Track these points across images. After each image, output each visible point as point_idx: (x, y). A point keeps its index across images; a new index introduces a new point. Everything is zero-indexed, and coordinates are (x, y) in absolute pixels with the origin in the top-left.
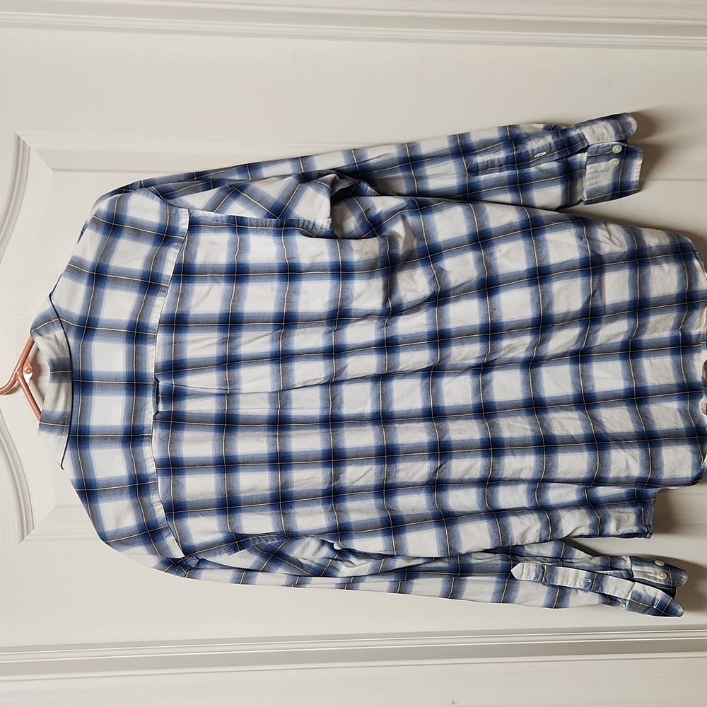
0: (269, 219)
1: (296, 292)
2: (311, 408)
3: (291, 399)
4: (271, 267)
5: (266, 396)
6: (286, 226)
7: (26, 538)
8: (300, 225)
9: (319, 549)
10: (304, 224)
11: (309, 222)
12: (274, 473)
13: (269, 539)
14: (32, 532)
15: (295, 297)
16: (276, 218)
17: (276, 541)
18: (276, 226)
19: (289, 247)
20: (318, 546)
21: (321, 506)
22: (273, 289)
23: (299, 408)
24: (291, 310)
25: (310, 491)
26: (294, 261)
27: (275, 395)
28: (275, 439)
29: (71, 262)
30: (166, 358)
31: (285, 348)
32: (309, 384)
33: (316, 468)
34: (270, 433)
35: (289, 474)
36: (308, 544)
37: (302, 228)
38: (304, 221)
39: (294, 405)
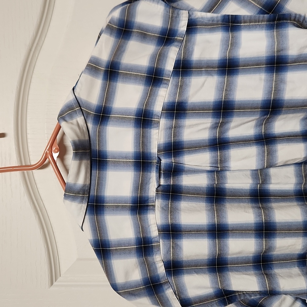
0: (262, 16)
1: (283, 81)
2: (288, 184)
3: (269, 176)
4: (259, 60)
5: (249, 173)
6: (279, 19)
7: (55, 283)
8: (292, 18)
9: (294, 303)
10: (295, 17)
11: (300, 16)
12: (259, 240)
13: (253, 295)
14: (59, 279)
15: (282, 86)
16: (268, 14)
17: (258, 297)
18: (269, 20)
19: (281, 39)
20: (293, 301)
21: (297, 268)
22: (261, 79)
23: (278, 183)
24: (277, 97)
25: (287, 255)
26: (282, 53)
27: (256, 172)
28: (260, 211)
29: (90, 61)
30: (167, 140)
31: (267, 132)
32: (289, 163)
33: (298, 236)
34: (254, 205)
35: (272, 241)
36: (284, 299)
37: (294, 20)
38: (296, 14)
39: (273, 181)
